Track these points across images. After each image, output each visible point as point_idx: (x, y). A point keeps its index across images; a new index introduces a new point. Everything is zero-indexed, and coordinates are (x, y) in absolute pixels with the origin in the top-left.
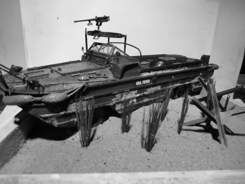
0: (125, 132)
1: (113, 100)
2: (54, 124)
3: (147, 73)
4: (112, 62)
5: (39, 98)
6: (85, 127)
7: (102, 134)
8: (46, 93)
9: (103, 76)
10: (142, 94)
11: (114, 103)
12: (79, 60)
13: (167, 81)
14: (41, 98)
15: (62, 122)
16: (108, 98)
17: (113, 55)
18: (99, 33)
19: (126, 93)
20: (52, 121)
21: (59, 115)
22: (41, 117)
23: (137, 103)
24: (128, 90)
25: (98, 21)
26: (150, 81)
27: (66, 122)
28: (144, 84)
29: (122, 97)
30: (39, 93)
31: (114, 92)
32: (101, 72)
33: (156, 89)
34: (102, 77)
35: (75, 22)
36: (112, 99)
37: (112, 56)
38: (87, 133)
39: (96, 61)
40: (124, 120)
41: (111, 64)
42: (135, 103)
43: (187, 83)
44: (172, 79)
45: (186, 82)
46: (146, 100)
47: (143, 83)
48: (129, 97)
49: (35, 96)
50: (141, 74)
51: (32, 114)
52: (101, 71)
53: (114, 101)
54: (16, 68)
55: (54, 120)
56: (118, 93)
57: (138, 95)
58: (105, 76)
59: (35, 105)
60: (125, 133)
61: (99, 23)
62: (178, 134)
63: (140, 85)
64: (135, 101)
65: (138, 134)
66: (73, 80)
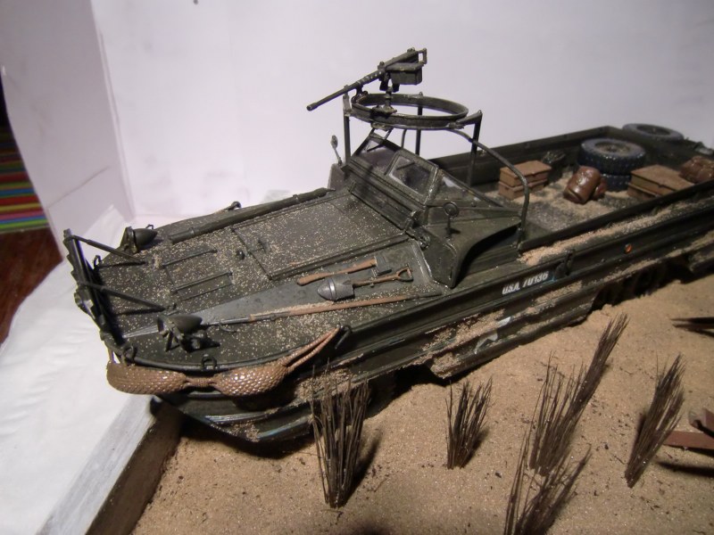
0: (456, 465)
1: (424, 349)
2: (248, 436)
3: (542, 248)
4: (428, 227)
5: (202, 381)
6: (338, 459)
7: (388, 456)
8: (222, 367)
9: (397, 276)
10: (519, 315)
11: (428, 357)
12: (323, 189)
13: (607, 261)
14: (210, 380)
15: (271, 429)
16: (412, 347)
17: (434, 204)
18: (390, 118)
19: (469, 322)
20: (243, 429)
21: (264, 416)
22: (212, 422)
23: (500, 342)
24: (475, 316)
25: (386, 77)
26: (549, 274)
27: (283, 428)
28: (528, 287)
29: (454, 334)
30: (204, 368)
31: (432, 329)
32: (391, 261)
33: (565, 293)
34: (396, 279)
35: (310, 108)
36: (424, 346)
37: (429, 207)
38: (343, 473)
39: (378, 204)
40: (456, 440)
41: (425, 232)
42: (494, 344)
43: (674, 254)
44: (625, 252)
45: (672, 250)
46: (528, 330)
47: (524, 286)
48: (476, 331)
49: (189, 373)
50: (522, 256)
51: (186, 412)
52: (392, 255)
53: (428, 350)
54: (137, 235)
55: (249, 428)
56: (442, 330)
57: (507, 320)
58: (404, 277)
59: (196, 393)
60: (457, 468)
61: (390, 84)
62: (625, 481)
63: (516, 292)
64: (494, 337)
65: (498, 475)
66: (303, 298)
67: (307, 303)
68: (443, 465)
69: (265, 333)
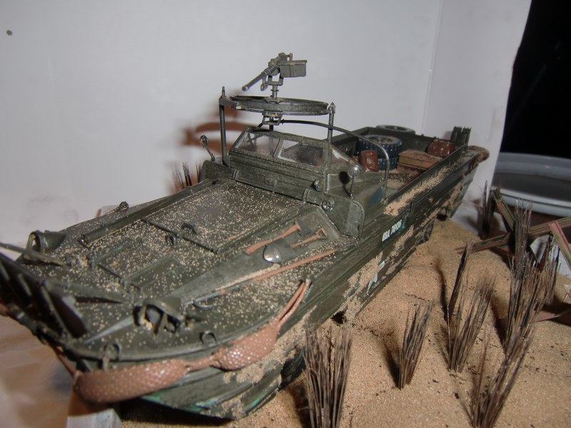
2: (234, 414)
4: (329, 192)
8: (224, 340)
9: (317, 235)
10: (388, 258)
20: (230, 408)
23: (378, 283)
26: (402, 222)
29: (359, 280)
30: (207, 345)
32: (308, 225)
33: (407, 237)
34: (317, 238)
36: (344, 292)
42: (376, 285)
46: (391, 269)
47: (392, 233)
48: (369, 275)
50: (386, 210)
52: (306, 220)
53: (348, 298)
55: (236, 404)
57: (383, 264)
63: (388, 239)
64: (376, 279)
65: (434, 381)
66: (254, 265)
67: (259, 270)
68: (393, 388)
69: (242, 301)
